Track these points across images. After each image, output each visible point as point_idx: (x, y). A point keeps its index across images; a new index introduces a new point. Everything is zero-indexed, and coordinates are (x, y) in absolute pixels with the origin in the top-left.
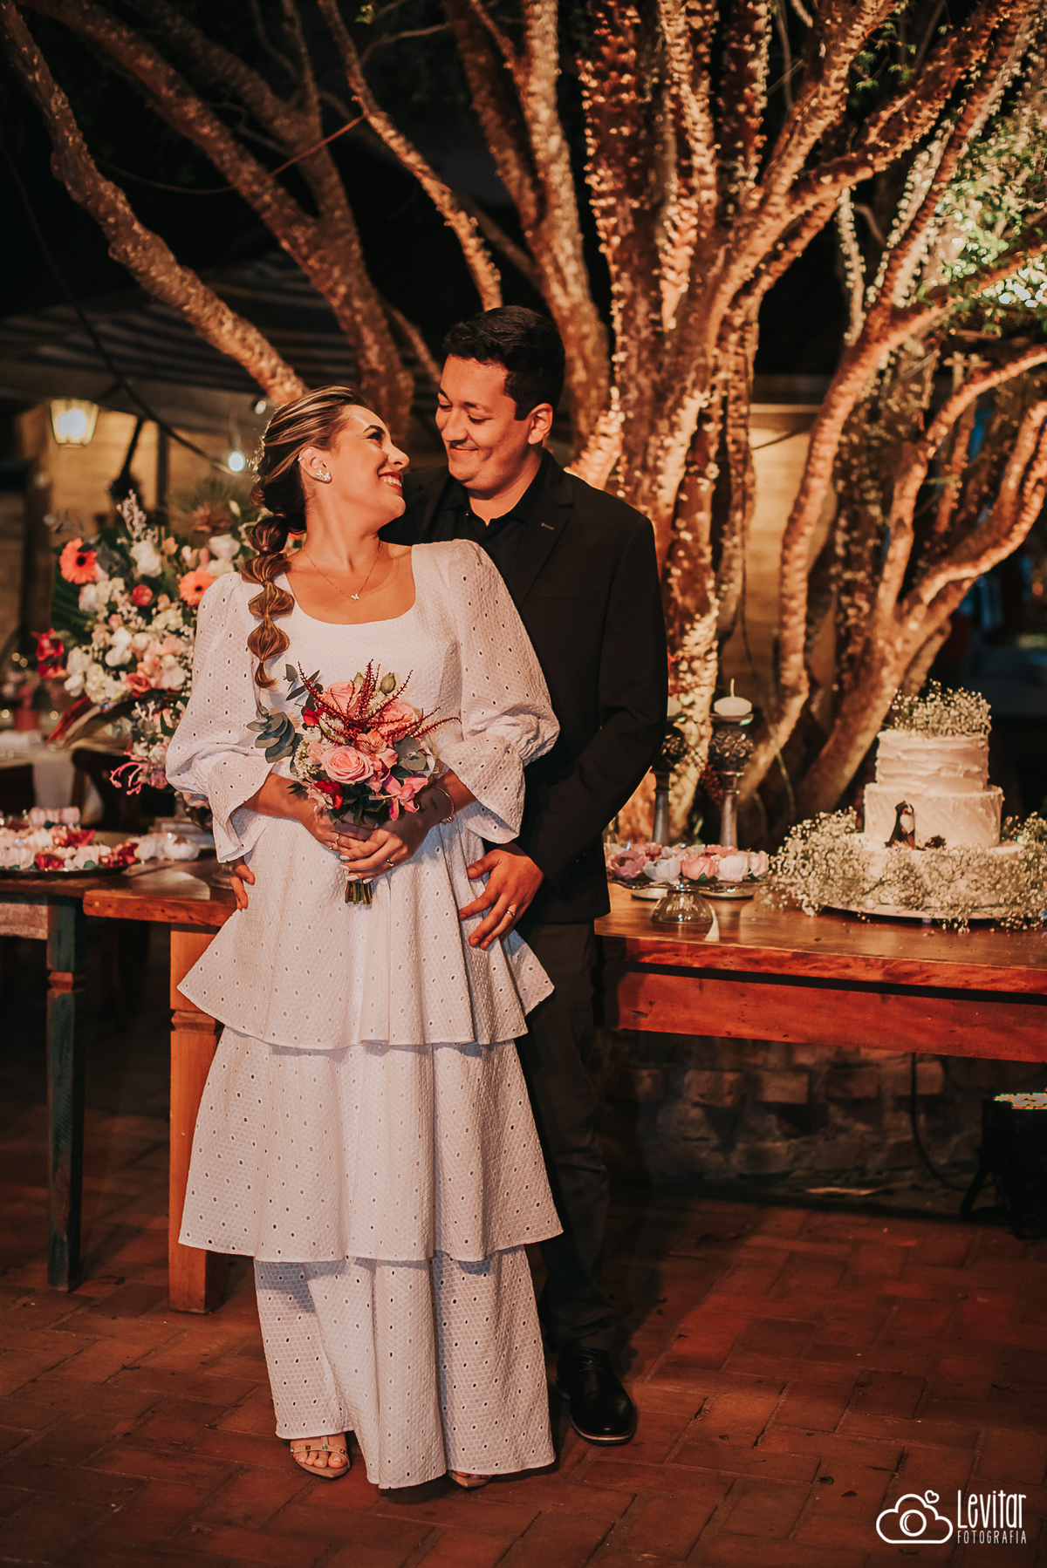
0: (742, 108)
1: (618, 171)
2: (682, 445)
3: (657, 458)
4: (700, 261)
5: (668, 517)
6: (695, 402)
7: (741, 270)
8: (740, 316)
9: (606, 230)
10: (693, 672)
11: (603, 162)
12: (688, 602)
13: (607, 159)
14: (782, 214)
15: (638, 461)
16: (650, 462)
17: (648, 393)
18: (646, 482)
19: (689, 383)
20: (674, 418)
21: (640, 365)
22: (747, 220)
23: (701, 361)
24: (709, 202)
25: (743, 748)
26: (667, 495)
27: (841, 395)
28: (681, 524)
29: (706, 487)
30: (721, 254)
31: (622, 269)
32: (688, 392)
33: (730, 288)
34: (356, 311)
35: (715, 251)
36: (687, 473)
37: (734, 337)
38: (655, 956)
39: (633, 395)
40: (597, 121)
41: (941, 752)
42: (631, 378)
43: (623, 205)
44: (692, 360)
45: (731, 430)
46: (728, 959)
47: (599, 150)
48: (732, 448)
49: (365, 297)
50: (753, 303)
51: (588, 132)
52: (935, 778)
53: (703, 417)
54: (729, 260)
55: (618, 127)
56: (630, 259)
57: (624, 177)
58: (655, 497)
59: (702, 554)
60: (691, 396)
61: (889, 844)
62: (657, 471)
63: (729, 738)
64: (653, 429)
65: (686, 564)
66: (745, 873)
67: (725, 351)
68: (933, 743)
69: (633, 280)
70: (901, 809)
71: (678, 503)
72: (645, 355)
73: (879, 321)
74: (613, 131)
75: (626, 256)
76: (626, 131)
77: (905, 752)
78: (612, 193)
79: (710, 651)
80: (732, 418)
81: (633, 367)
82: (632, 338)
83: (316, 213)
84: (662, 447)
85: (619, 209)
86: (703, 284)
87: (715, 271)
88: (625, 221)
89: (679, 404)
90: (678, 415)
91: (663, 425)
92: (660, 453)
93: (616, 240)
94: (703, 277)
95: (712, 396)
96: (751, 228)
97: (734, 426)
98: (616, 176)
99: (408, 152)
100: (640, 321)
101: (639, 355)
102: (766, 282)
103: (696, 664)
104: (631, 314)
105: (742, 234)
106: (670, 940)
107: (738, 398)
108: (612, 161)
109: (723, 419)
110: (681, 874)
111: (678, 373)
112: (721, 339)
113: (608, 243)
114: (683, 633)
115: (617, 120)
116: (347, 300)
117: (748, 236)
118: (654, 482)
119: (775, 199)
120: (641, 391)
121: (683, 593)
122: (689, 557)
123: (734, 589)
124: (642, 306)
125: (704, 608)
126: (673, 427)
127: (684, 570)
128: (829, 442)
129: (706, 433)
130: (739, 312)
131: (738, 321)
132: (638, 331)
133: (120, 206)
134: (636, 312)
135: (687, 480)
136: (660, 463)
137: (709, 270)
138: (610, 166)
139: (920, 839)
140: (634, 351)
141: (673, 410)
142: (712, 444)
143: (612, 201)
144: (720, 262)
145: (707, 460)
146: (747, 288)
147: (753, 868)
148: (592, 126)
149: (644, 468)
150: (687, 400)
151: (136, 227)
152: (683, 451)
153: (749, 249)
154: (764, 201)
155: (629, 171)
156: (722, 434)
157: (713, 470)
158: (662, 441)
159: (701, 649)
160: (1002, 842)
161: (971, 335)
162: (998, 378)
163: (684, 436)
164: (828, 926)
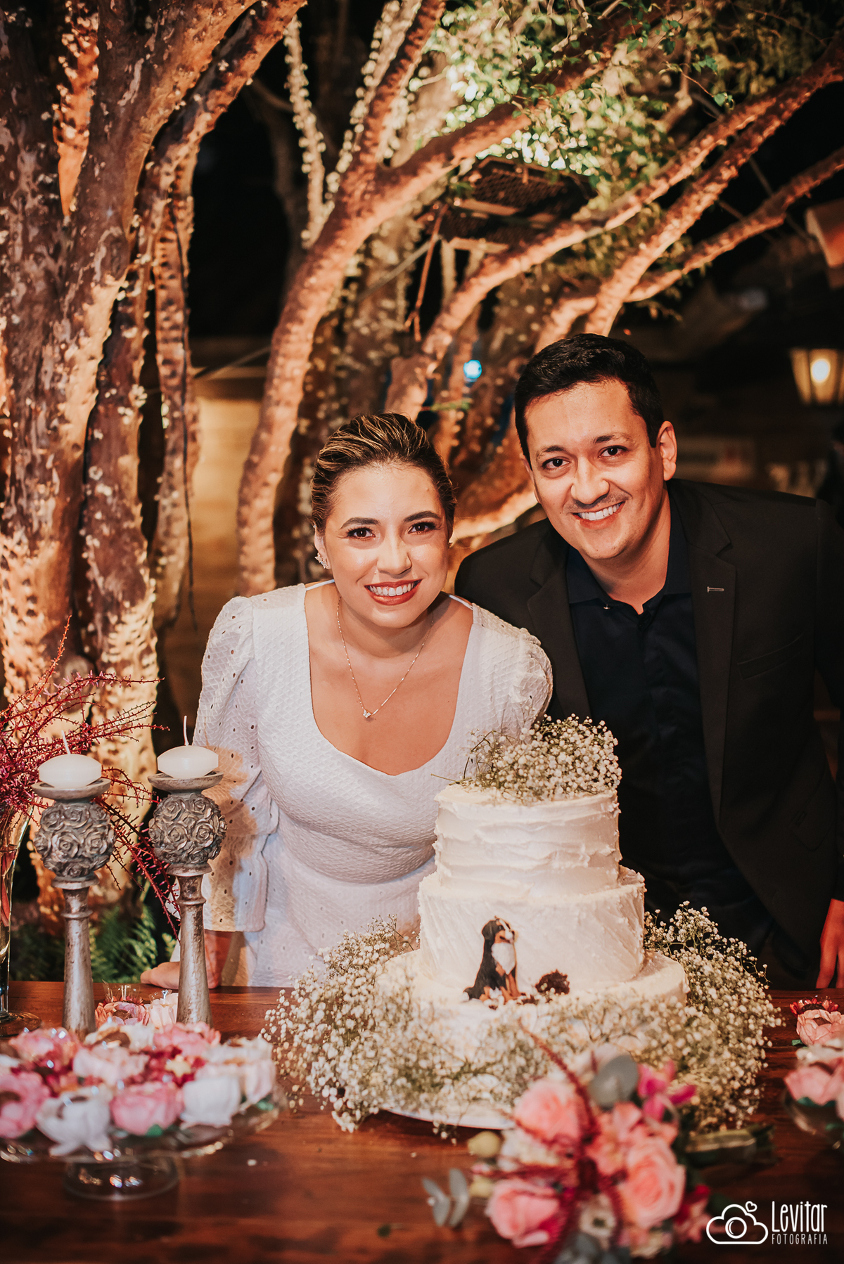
2: (92, 358)
3: (57, 378)
4: (108, 86)
5: (78, 461)
6: (107, 293)
7: (168, 96)
8: (168, 174)
10: (126, 683)
12: (112, 584)
15: (29, 384)
16: (48, 384)
17: (41, 286)
18: (43, 414)
19: (97, 265)
20: (78, 317)
21: (28, 248)
22: (175, 14)
23: (115, 231)
25: (211, 832)
26: (74, 432)
27: (312, 289)
28: (95, 473)
29: (129, 419)
30: (138, 71)
32: (97, 277)
33: (153, 122)
35: (128, 68)
36: (99, 400)
37: (160, 205)
41: (550, 827)
44: (102, 230)
45: (161, 347)
48: (164, 371)
50: (185, 154)
52: (543, 872)
53: (119, 318)
54: (149, 79)
58: (55, 435)
59: (128, 515)
60: (102, 284)
61: (474, 993)
62: (58, 396)
63: (184, 816)
65: (106, 530)
66: (233, 1107)
67: (146, 222)
68: (536, 812)
70: (492, 933)
71: (89, 443)
73: (359, 186)
77: (488, 829)
79: (148, 651)
80: (162, 329)
84: (63, 361)
86: (113, 117)
87: (129, 97)
89: (84, 296)
90: (83, 313)
91: (61, 328)
92: (61, 369)
94: (112, 107)
95: (131, 288)
97: (166, 341)
100: (26, 184)
102: (203, 123)
103: (128, 672)
105: (167, 38)
107: (169, 302)
109: (151, 323)
110: (112, 1121)
111: (81, 252)
112: (141, 206)
114: (107, 628)
117: (177, 40)
120: (30, 285)
121: (105, 573)
122: (109, 519)
123: (175, 562)
124: (28, 164)
125: (135, 591)
126: (77, 329)
127: (103, 539)
128: (297, 356)
129: (128, 342)
130: (167, 168)
131: (166, 182)
132: (23, 200)
135: (101, 408)
136: (61, 385)
139: (526, 983)
141: (76, 304)
142: (136, 358)
144: (135, 84)
145: (131, 381)
146: (174, 129)
147: (250, 1090)
149: (37, 392)
150: (96, 290)
152: (93, 365)
153: (180, 61)
156: (150, 345)
157: (138, 394)
158: (63, 352)
159: (134, 650)
160: (646, 967)
161: (480, 208)
162: (518, 266)
163: (93, 344)
164: (386, 1149)
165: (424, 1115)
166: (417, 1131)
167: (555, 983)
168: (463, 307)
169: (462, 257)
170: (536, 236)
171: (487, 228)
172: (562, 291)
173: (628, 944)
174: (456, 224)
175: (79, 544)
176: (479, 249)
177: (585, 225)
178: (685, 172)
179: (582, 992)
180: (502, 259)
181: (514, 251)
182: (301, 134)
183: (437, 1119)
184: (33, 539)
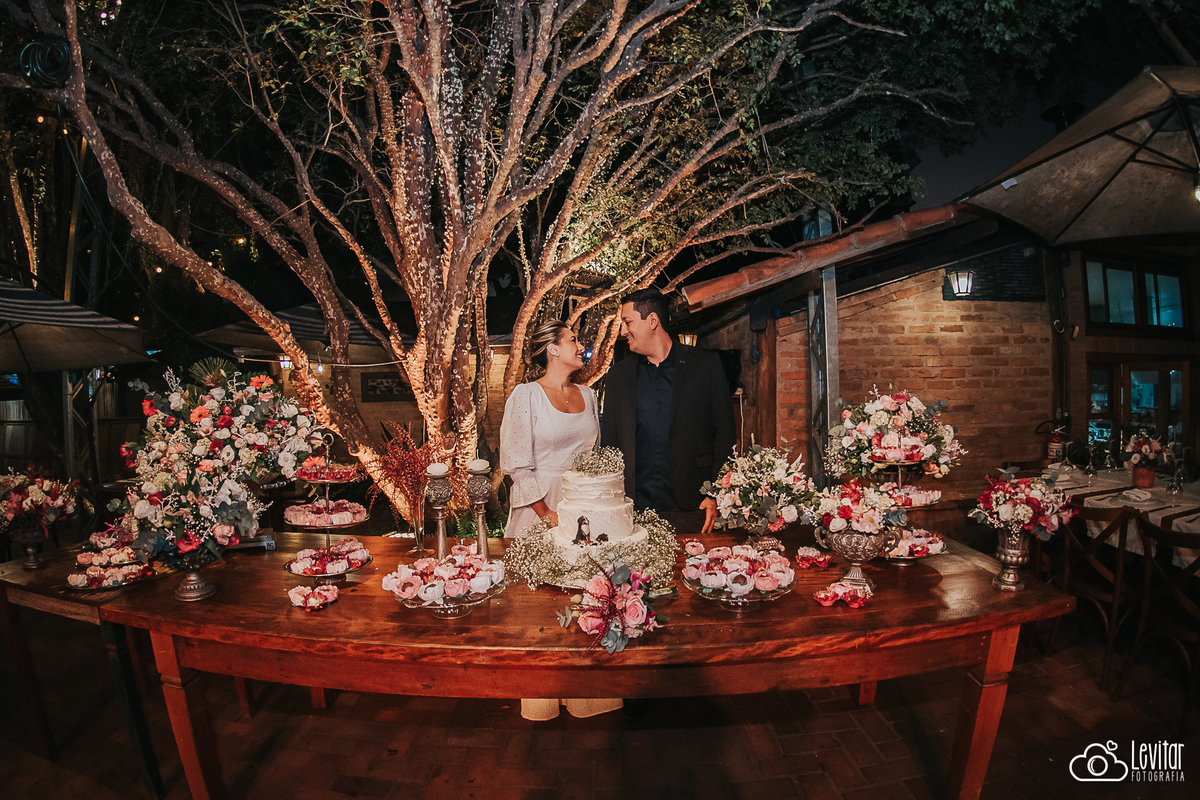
0: (474, 182)
1: (418, 211)
3: (441, 341)
4: (456, 245)
5: (449, 368)
6: (457, 313)
7: (476, 249)
8: (478, 275)
10: (467, 439)
12: (462, 407)
13: (413, 206)
14: (493, 217)
15: (432, 343)
16: (438, 343)
17: (436, 311)
19: (453, 303)
20: (448, 320)
23: (459, 292)
26: (447, 358)
27: (526, 312)
28: (455, 371)
29: (466, 355)
31: (422, 256)
33: (471, 257)
34: (323, 295)
36: (456, 348)
37: (475, 285)
38: (430, 657)
39: (430, 313)
41: (600, 484)
42: (428, 305)
43: (421, 226)
45: (477, 331)
46: (481, 658)
48: (479, 339)
49: (327, 289)
50: (483, 268)
52: (598, 500)
53: (462, 320)
54: (469, 243)
55: (418, 191)
56: (425, 250)
57: (421, 214)
58: (441, 359)
60: (455, 309)
61: (575, 542)
64: (438, 327)
65: (459, 390)
66: (488, 586)
67: (470, 290)
68: (595, 480)
69: (427, 260)
70: (581, 521)
71: (453, 362)
73: (539, 280)
74: (416, 193)
75: (423, 248)
76: (421, 193)
77: (579, 486)
78: (416, 221)
79: (474, 429)
80: (478, 325)
81: (429, 300)
82: (427, 286)
83: (306, 256)
84: (442, 335)
85: (419, 228)
86: (458, 256)
88: (422, 232)
89: (449, 313)
91: (443, 324)
92: (442, 338)
93: (419, 243)
94: (458, 253)
95: (466, 311)
97: (479, 329)
98: (417, 214)
99: (331, 216)
100: (431, 278)
101: (431, 294)
102: (488, 258)
103: (467, 436)
104: (427, 275)
105: (475, 229)
106: (439, 646)
107: (480, 317)
108: (416, 207)
109: (474, 323)
110: (445, 593)
111: (448, 299)
112: (469, 285)
113: (415, 245)
114: (460, 422)
115: (417, 188)
116: (319, 290)
118: (440, 352)
119: (490, 209)
121: (459, 404)
122: (460, 386)
124: (432, 272)
125: (469, 410)
126: (448, 325)
127: (458, 393)
128: (521, 333)
129: (465, 329)
130: (477, 272)
131: (477, 277)
132: (430, 283)
133: (137, 209)
135: (456, 351)
137: (461, 249)
138: (415, 209)
141: (447, 316)
142: (468, 334)
144: (465, 245)
145: (467, 341)
146: (479, 260)
147: (494, 580)
149: (435, 345)
150: (453, 312)
151: (147, 220)
152: (453, 336)
156: (474, 330)
157: (469, 346)
158: (442, 333)
159: (469, 428)
160: (634, 531)
161: (579, 286)
162: (591, 304)
163: (453, 329)
164: (545, 597)
165: (558, 584)
166: (556, 590)
167: (603, 538)
168: (575, 317)
169: (575, 302)
170: (595, 295)
171: (582, 293)
172: (606, 313)
173: (628, 524)
174: (571, 291)
175: (451, 395)
176: (580, 299)
177: (613, 291)
178: (644, 274)
179: (612, 542)
180: (587, 302)
181: (590, 300)
182: (524, 265)
183: (563, 586)
184: (435, 393)
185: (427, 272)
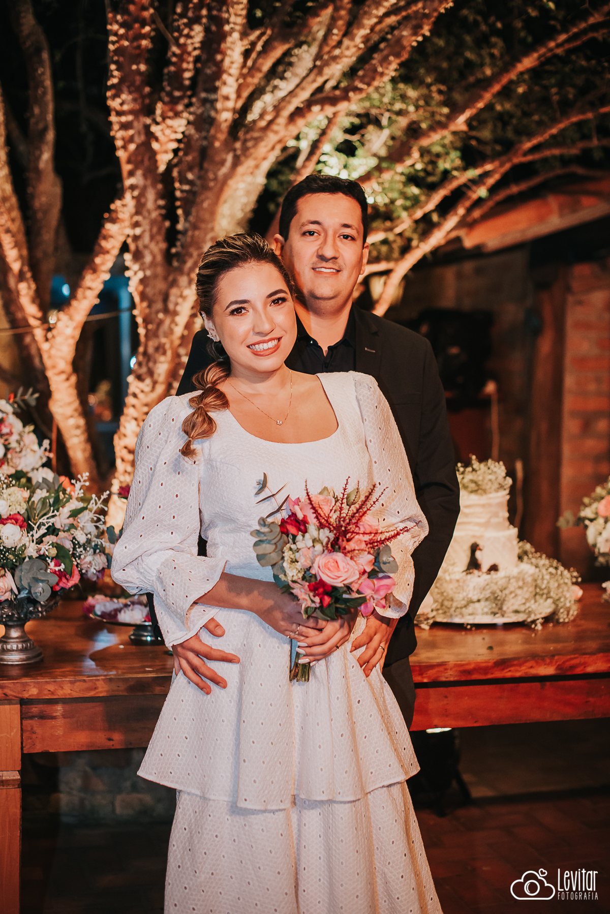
1: (135, 95)
3: (177, 304)
9: (123, 139)
11: (125, 89)
13: (128, 87)
14: (280, 131)
16: (171, 306)
18: (168, 321)
21: (152, 238)
22: (256, 134)
24: (226, 120)
30: (230, 158)
31: (136, 168)
35: (224, 156)
39: (148, 259)
40: (121, 59)
43: (139, 122)
44: (206, 235)
47: (122, 80)
51: (113, 67)
55: (138, 64)
56: (142, 161)
57: (140, 101)
61: (467, 571)
62: (175, 313)
69: (145, 176)
70: (474, 548)
72: (155, 230)
74: (134, 67)
75: (139, 158)
76: (143, 67)
78: (131, 112)
81: (146, 239)
82: (144, 218)
84: (181, 296)
85: (136, 124)
86: (215, 179)
87: (224, 170)
88: (139, 133)
92: (180, 300)
93: (132, 147)
96: (257, 140)
98: (135, 100)
100: (150, 205)
101: (151, 230)
104: (143, 200)
105: (250, 144)
108: (132, 89)
113: (125, 149)
115: (136, 59)
117: (255, 146)
119: (280, 120)
120: (154, 257)
132: (149, 212)
134: (147, 200)
136: (178, 308)
137: (219, 169)
138: (130, 93)
139: (485, 566)
140: (147, 227)
143: (130, 118)
148: (116, 63)
153: (254, 156)
154: (271, 122)
155: (143, 97)
158: (182, 292)
167: (494, 568)
173: (515, 553)
184: (155, 383)
185: (142, 194)
